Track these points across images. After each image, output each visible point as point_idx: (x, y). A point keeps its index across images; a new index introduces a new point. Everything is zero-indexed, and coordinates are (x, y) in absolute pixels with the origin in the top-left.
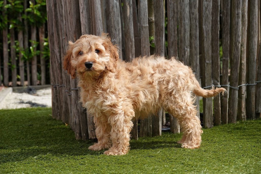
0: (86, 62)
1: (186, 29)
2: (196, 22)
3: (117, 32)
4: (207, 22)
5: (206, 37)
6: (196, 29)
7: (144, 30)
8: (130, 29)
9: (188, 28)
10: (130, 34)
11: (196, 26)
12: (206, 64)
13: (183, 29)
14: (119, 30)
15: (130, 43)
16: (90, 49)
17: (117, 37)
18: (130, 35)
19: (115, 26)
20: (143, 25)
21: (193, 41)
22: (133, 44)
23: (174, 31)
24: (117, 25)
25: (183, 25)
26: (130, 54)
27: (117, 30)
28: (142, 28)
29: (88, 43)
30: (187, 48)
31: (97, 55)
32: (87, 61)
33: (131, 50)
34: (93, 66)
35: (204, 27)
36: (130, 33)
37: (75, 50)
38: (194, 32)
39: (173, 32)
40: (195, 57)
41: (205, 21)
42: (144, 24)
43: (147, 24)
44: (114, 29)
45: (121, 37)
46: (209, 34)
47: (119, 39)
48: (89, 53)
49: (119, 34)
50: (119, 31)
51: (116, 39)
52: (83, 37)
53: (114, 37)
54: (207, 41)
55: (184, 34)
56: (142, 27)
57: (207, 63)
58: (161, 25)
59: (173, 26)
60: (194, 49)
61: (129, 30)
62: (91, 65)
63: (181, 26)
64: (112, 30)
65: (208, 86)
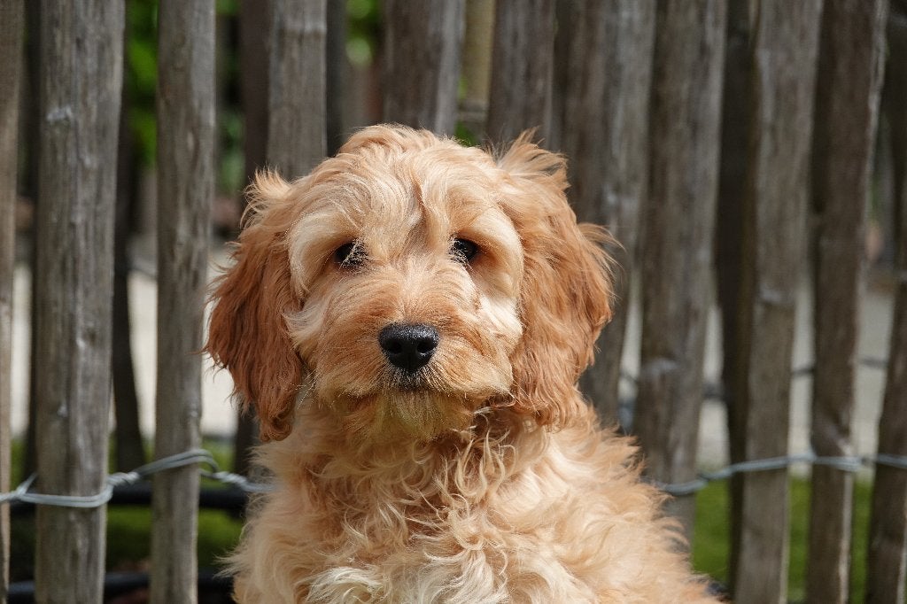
0: (389, 328)
1: (619, 68)
2: (701, 18)
3: (91, 63)
4: (786, 28)
5: (773, 130)
6: (701, 73)
7: (295, 54)
8: (188, 42)
9: (635, 59)
10: (187, 78)
11: (704, 50)
12: (759, 311)
13: (598, 63)
14: (103, 46)
15: (185, 137)
16: (421, 234)
17: (85, 94)
18: (187, 85)
19: (75, 20)
20: (293, 25)
21: (670, 147)
22: (203, 143)
23: (529, 75)
24: (90, 10)
25: (601, 35)
26: (183, 214)
27: (91, 46)
28: (282, 44)
29: (409, 185)
30: (618, 190)
31: (463, 280)
32: (398, 317)
33: (191, 184)
34: (440, 356)
35: (764, 58)
36: (186, 72)
37: (308, 232)
38: (681, 87)
39: (520, 82)
40: (680, 256)
41: (778, 20)
42: (295, 17)
43: (315, 14)
44: (68, 40)
45: (117, 100)
46: (793, 110)
47: (103, 107)
48: (411, 261)
49: (102, 75)
50: (107, 55)
51: (80, 105)
52: (366, 144)
53: (68, 93)
54: (776, 150)
55: (606, 99)
56: (282, 33)
57: (768, 306)
58: (431, 30)
59: (522, 40)
60: (673, 205)
61: (184, 51)
62: (428, 345)
63: (591, 44)
64: (58, 39)
65: (761, 455)
